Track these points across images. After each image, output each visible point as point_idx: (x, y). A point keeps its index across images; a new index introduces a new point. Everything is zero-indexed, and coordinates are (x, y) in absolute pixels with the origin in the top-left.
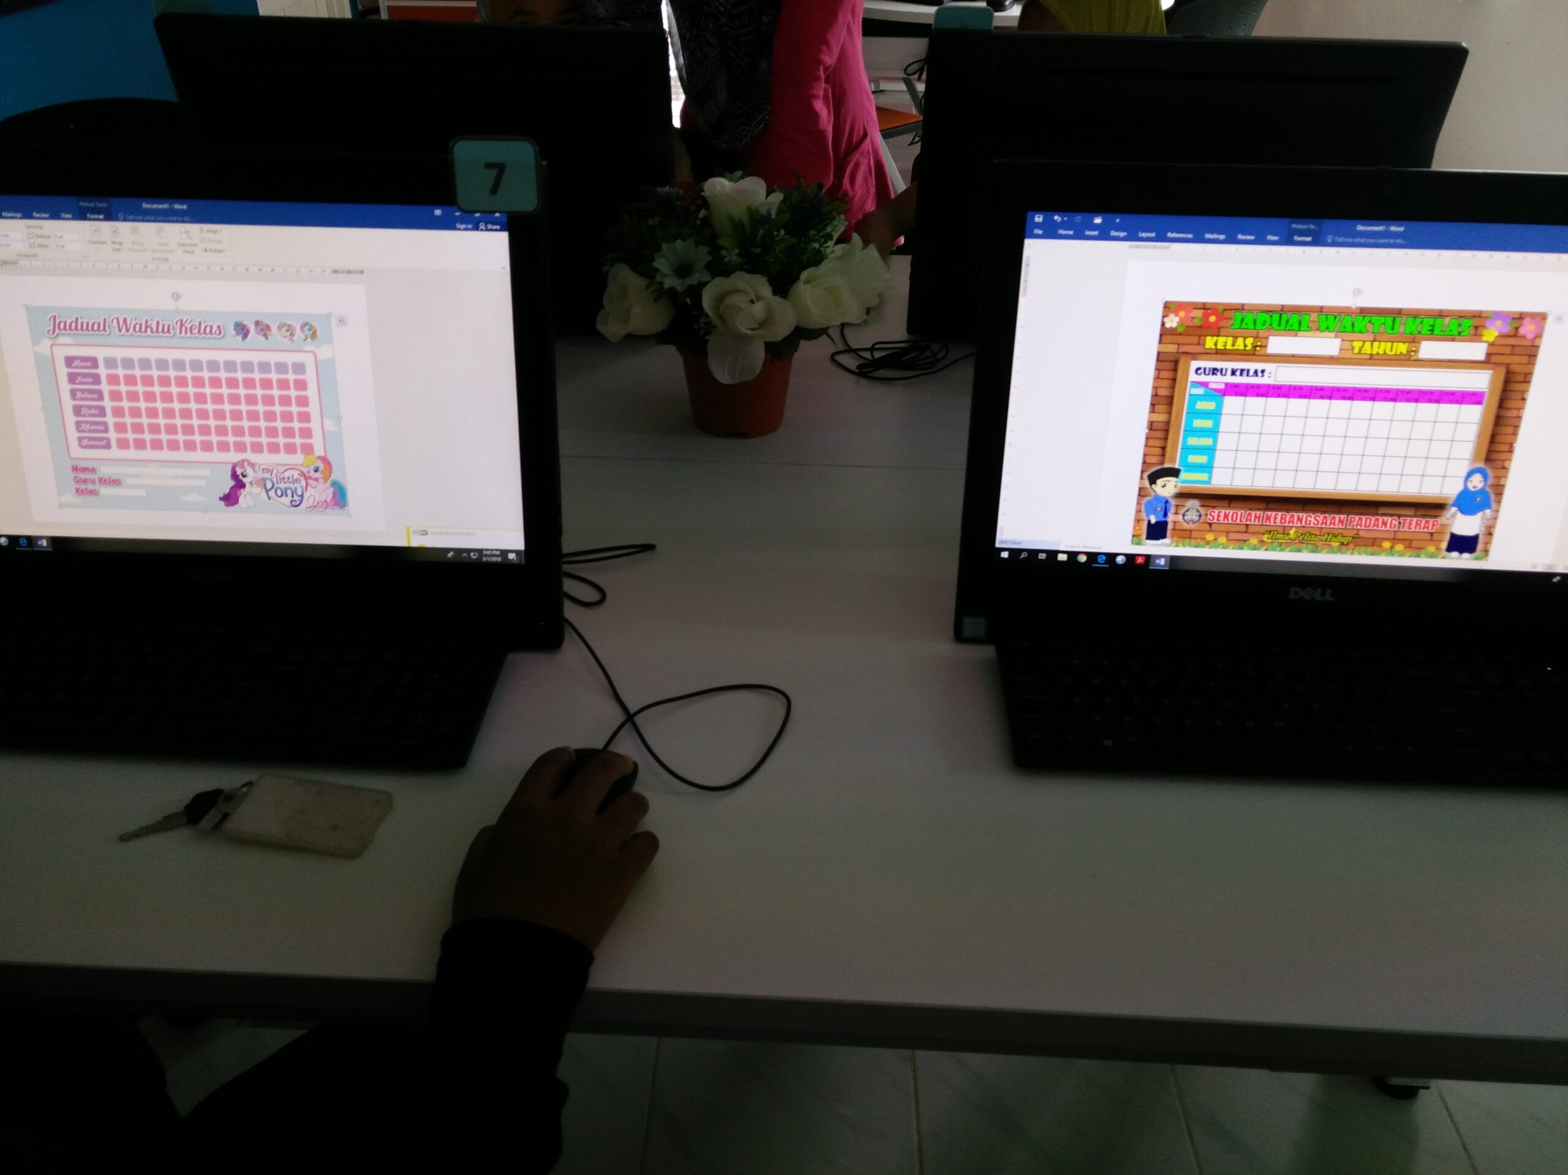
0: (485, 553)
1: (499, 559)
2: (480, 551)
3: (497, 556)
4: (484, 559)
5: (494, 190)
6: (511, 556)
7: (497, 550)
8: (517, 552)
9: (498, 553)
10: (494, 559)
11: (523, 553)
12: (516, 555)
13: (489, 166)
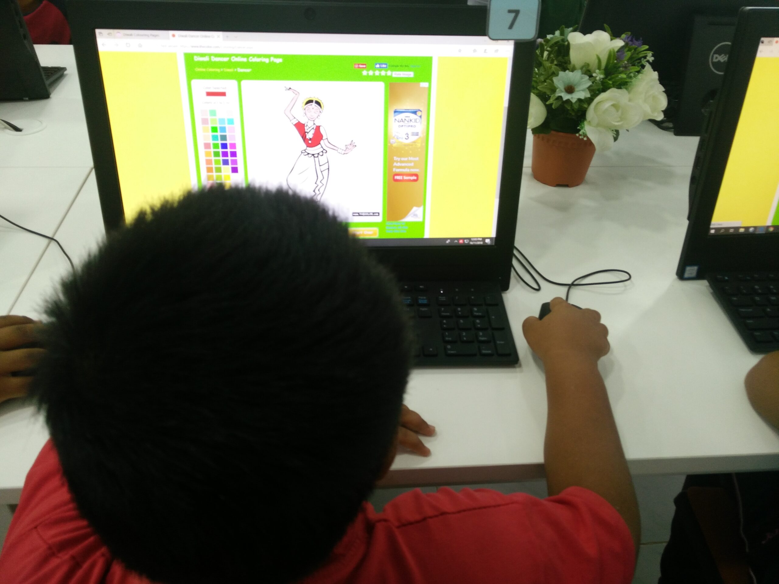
0: (472, 240)
1: (482, 243)
2: (469, 239)
3: (479, 241)
4: (471, 243)
5: (511, 27)
6: (488, 241)
7: (480, 238)
8: (491, 239)
9: (481, 239)
10: (479, 243)
11: (494, 239)
12: (490, 240)
13: (510, 11)
